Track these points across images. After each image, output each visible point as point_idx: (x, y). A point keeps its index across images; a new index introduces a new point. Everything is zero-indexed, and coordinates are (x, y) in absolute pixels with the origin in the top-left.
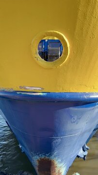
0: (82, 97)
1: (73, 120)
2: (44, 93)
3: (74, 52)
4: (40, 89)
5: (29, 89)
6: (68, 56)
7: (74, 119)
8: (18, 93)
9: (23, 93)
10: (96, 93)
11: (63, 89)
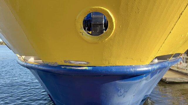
0: (128, 70)
1: (119, 94)
2: (90, 68)
3: (120, 27)
4: (86, 63)
5: (74, 63)
6: (113, 31)
7: (121, 92)
8: (63, 67)
9: (68, 68)
10: (143, 66)
11: (109, 63)
